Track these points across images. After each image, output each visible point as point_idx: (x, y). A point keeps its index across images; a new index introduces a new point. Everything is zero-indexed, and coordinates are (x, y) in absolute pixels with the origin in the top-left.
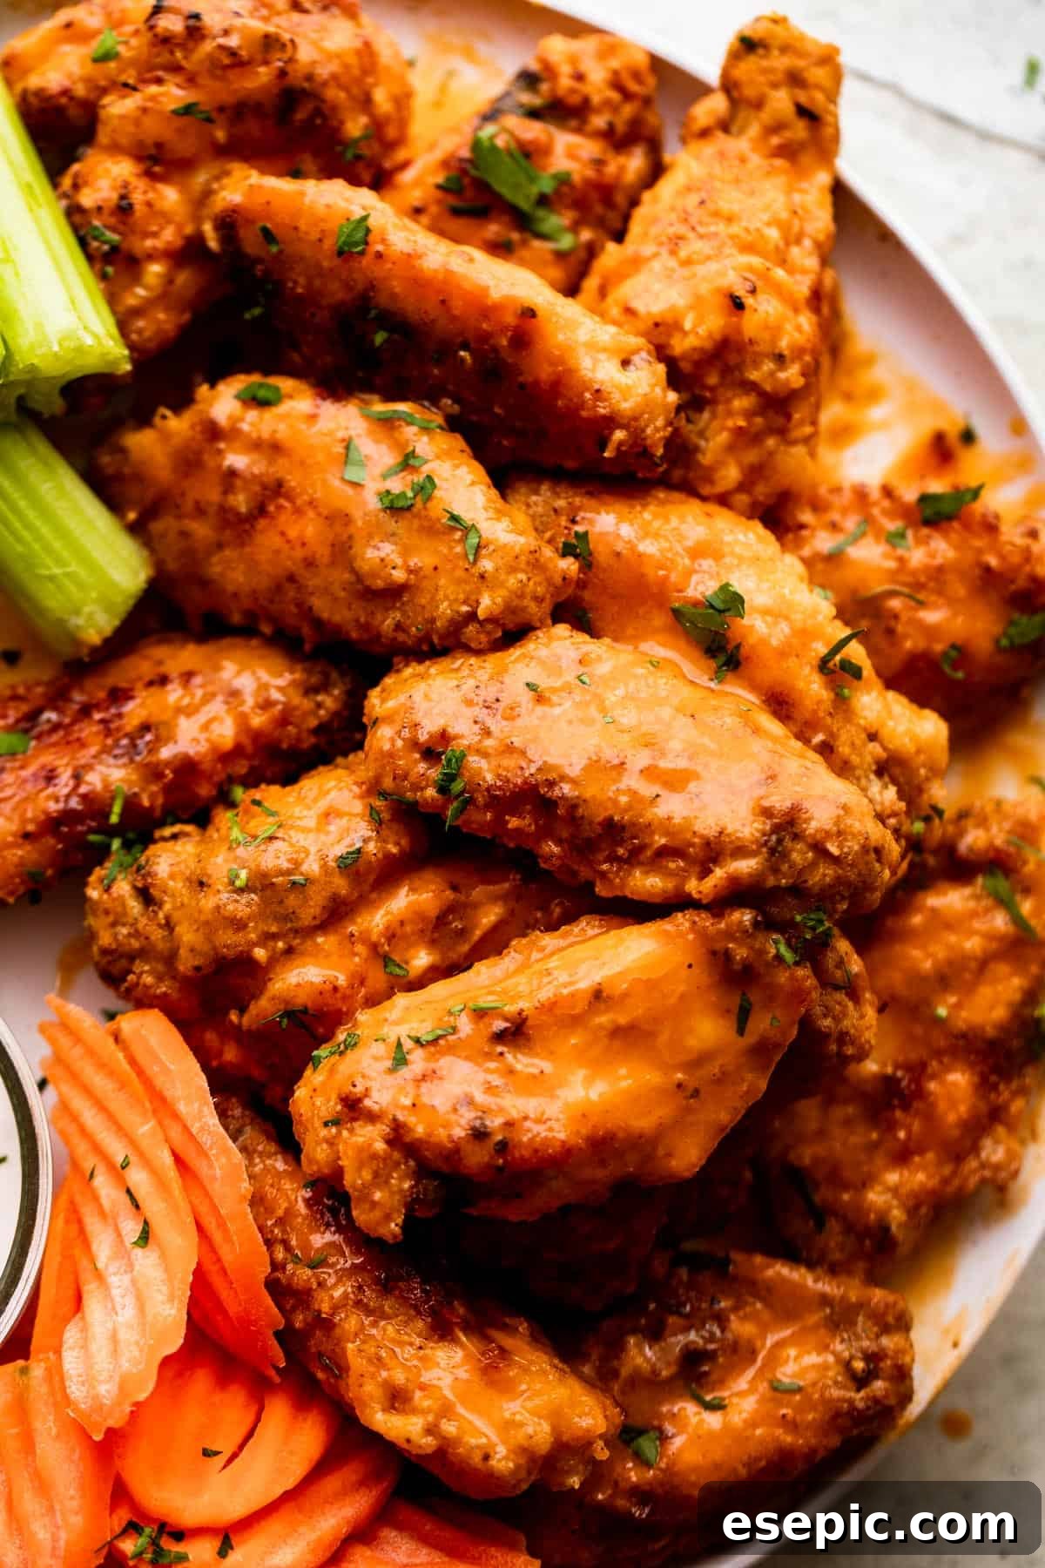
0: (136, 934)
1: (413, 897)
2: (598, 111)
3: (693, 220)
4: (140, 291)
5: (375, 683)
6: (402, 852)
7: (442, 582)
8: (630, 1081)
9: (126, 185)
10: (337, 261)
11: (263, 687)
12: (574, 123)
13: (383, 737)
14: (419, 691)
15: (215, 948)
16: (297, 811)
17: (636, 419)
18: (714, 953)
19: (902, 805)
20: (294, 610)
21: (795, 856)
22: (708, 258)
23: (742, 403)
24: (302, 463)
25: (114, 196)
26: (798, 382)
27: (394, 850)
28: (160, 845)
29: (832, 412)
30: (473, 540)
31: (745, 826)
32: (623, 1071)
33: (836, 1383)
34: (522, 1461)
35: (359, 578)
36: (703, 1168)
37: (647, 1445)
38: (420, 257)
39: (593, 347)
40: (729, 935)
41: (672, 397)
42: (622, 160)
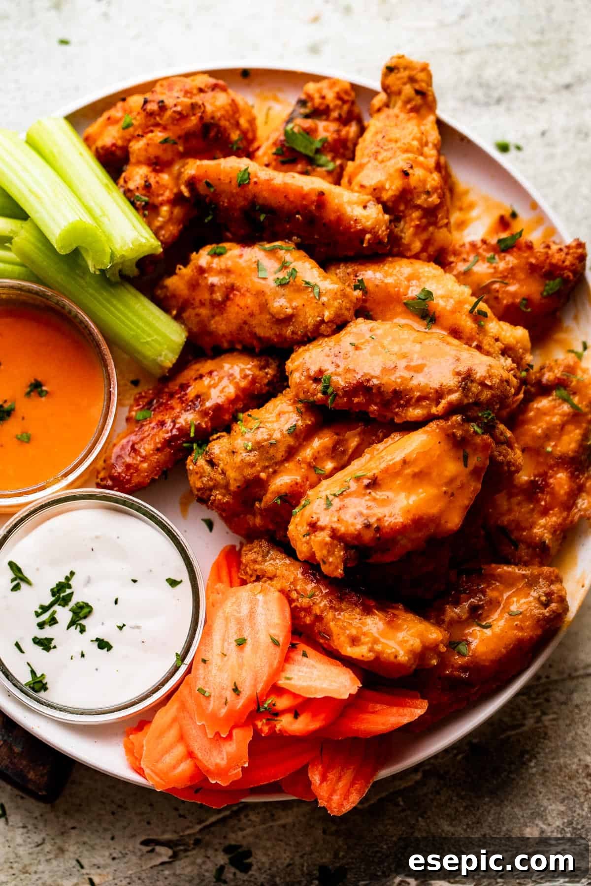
0: (211, 479)
1: (322, 441)
2: (334, 110)
3: (381, 144)
4: (160, 219)
5: (288, 358)
6: (312, 423)
7: (307, 310)
8: (425, 494)
9: (146, 176)
10: (239, 189)
11: (242, 370)
12: (324, 117)
13: (296, 378)
14: (307, 356)
15: (244, 477)
16: (267, 416)
17: (373, 228)
18: (448, 435)
19: (515, 365)
20: (248, 335)
21: (474, 389)
22: (390, 158)
23: (416, 214)
24: (240, 275)
25: (143, 183)
26: (437, 201)
27: (310, 423)
28: (213, 443)
29: (455, 217)
30: (317, 290)
31: (451, 381)
32: (421, 491)
33: (536, 607)
34: (411, 656)
35: (273, 316)
36: (461, 525)
37: (462, 648)
38: (272, 180)
39: (350, 203)
40: (453, 427)
41: (387, 217)
42: (347, 128)
